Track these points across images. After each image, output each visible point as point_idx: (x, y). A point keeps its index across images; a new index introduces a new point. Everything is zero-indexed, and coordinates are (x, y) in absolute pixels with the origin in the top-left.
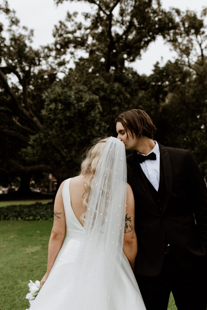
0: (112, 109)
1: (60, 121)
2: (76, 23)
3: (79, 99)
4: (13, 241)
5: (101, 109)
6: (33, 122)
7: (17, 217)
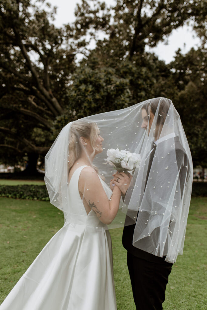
0: (139, 94)
1: (90, 103)
2: (99, 3)
3: (109, 82)
4: (37, 221)
5: (130, 93)
6: (52, 103)
7: (33, 197)
